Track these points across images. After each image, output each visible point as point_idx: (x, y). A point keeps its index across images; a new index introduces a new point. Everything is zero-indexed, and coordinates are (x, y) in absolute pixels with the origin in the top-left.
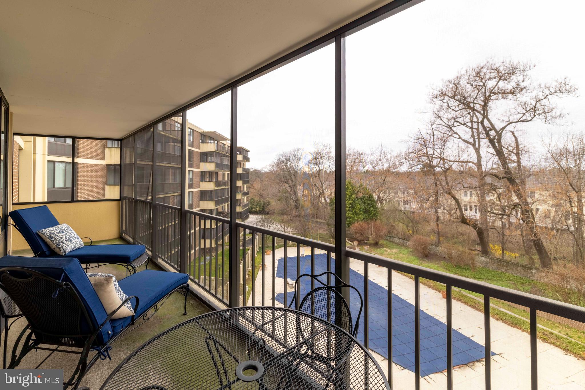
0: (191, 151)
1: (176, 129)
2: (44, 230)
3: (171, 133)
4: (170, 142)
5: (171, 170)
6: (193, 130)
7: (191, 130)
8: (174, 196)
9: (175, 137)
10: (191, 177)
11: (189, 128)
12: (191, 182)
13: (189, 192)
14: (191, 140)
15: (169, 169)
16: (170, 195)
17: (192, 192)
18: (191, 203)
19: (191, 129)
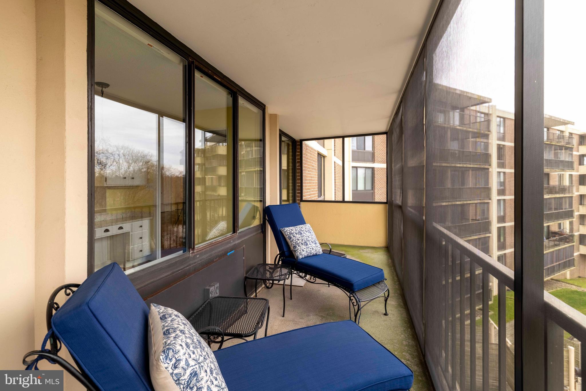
0: (501, 146)
1: (478, 120)
2: (287, 229)
3: (470, 125)
4: (469, 138)
5: (470, 172)
6: (504, 119)
7: (502, 119)
8: (476, 203)
9: (475, 131)
10: (502, 180)
11: (498, 117)
12: (502, 188)
13: (499, 201)
14: (502, 131)
15: (469, 171)
16: (469, 202)
17: (504, 200)
18: (502, 214)
19: (500, 117)
